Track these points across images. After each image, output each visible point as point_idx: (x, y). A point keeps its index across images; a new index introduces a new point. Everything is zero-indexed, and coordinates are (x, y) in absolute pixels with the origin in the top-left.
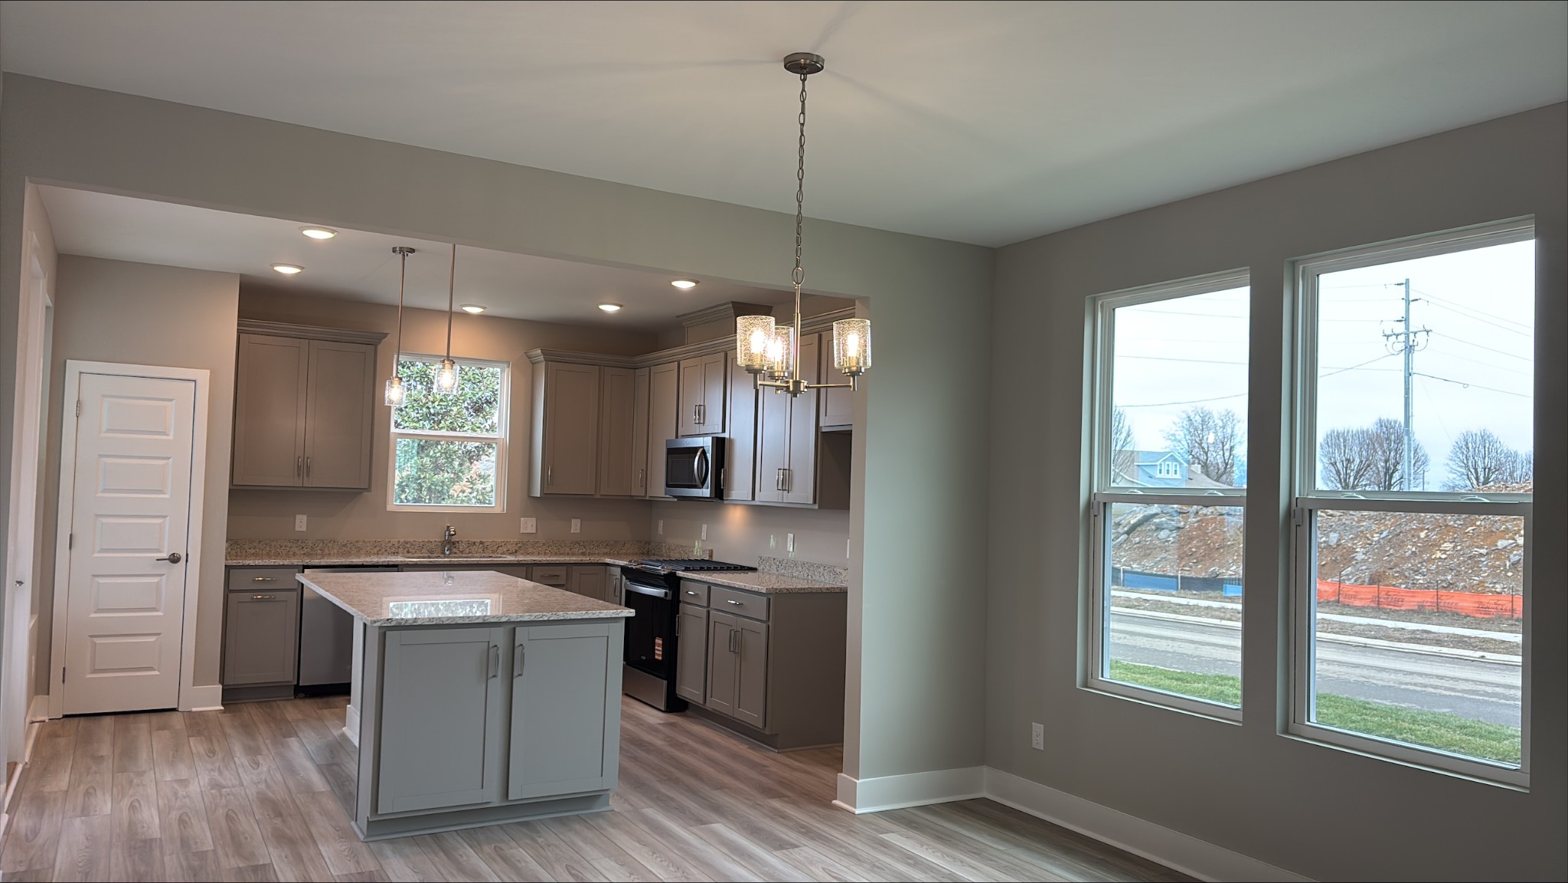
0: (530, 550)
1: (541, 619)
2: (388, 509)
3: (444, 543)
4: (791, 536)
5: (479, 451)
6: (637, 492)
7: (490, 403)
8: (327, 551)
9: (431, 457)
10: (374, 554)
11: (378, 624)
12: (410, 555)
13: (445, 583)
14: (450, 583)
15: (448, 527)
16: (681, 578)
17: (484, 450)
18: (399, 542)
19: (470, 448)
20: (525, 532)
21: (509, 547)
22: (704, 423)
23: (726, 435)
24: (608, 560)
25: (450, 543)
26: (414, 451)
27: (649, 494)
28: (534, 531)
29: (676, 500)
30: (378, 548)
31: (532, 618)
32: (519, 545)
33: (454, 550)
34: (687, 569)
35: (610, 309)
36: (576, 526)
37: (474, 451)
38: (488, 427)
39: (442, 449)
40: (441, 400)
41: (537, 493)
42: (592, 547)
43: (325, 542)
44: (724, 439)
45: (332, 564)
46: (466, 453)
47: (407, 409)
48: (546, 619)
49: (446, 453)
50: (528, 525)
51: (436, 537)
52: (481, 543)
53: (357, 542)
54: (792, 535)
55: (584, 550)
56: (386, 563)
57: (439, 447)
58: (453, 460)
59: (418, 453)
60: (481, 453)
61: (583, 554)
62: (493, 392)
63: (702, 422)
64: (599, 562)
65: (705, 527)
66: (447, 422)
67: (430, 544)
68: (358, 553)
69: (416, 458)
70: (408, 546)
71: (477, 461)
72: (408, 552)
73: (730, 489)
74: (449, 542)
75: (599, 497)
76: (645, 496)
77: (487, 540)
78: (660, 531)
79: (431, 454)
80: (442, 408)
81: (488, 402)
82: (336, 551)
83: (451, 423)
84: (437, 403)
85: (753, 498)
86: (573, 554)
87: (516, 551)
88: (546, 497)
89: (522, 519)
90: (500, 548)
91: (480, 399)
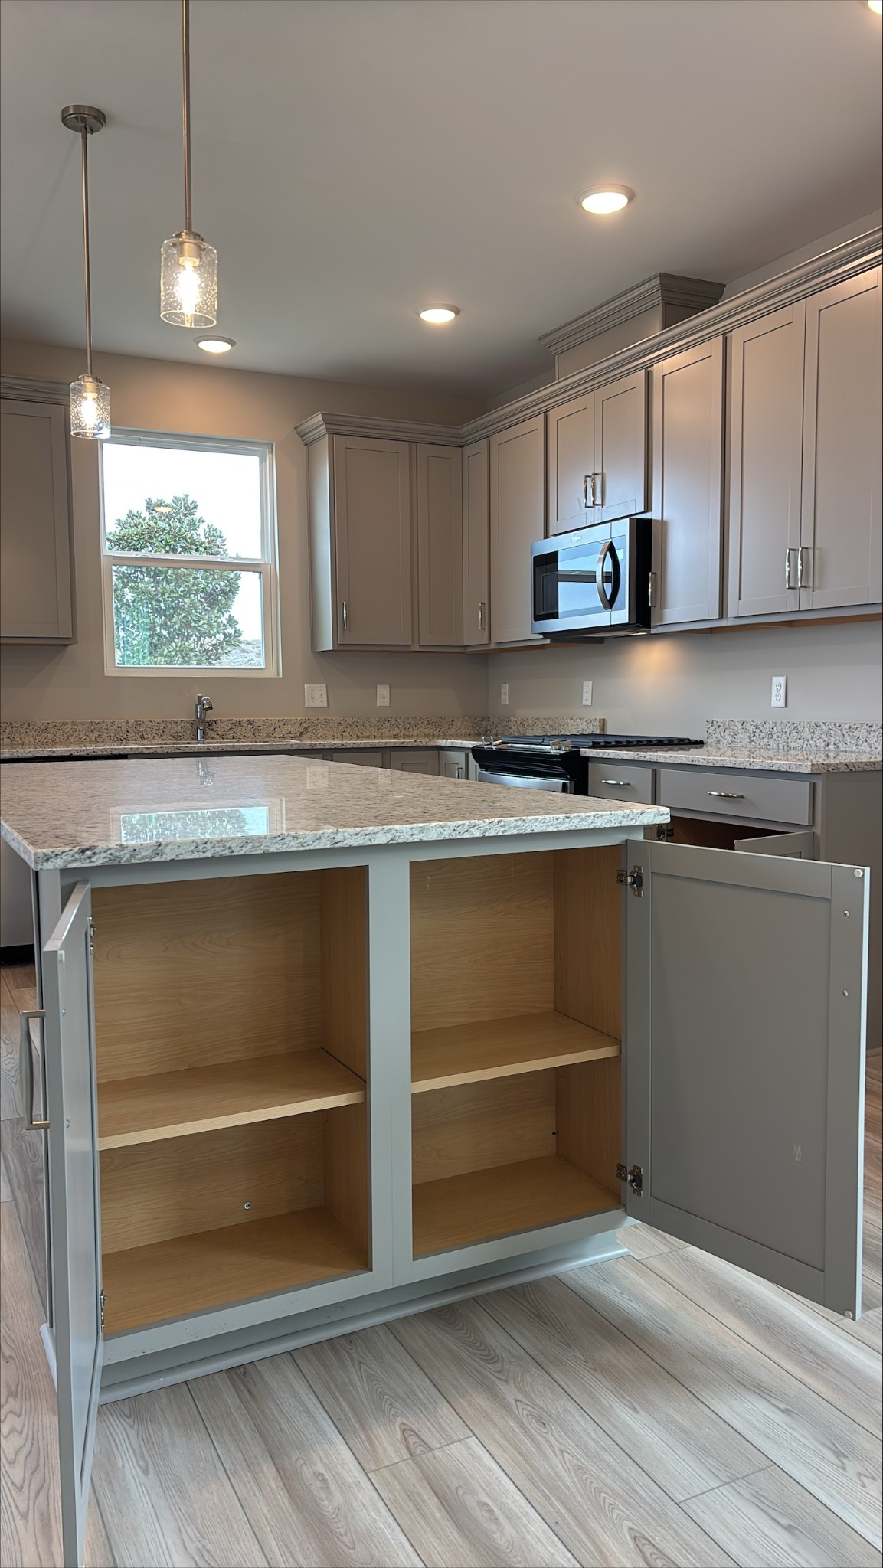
0: (321, 732)
1: (467, 835)
2: (107, 674)
3: (195, 725)
4: (779, 681)
5: (217, 650)
6: (474, 637)
7: (226, 594)
8: (17, 738)
9: (166, 656)
10: (91, 742)
11: (58, 863)
12: (145, 741)
13: (202, 783)
14: (209, 783)
15: (200, 698)
16: (587, 759)
17: (222, 648)
18: (127, 723)
19: (207, 647)
20: (312, 705)
21: (290, 727)
22: (602, 505)
23: (654, 515)
24: (442, 742)
25: (203, 723)
26: (146, 651)
27: (495, 640)
28: (325, 705)
29: (548, 641)
30: (96, 734)
31: (446, 834)
32: (304, 725)
33: (211, 734)
34: (595, 745)
35: (438, 317)
36: (383, 696)
37: (212, 650)
38: (225, 622)
39: (176, 646)
40: (172, 591)
41: (328, 644)
42: (408, 725)
43: (15, 725)
44: (650, 521)
45: (26, 755)
46: (203, 652)
47: (135, 604)
48: (477, 834)
49: (181, 651)
50: (316, 696)
51: (183, 713)
52: (250, 722)
53: (64, 724)
54: (782, 680)
55: (397, 731)
56: (108, 753)
57: (174, 644)
58: (190, 658)
59: (151, 653)
60: (219, 651)
61: (396, 736)
62: (228, 581)
63: (598, 501)
64: (429, 744)
65: (588, 686)
66: (180, 617)
67: (174, 725)
68: (66, 741)
69: (149, 658)
70: (142, 729)
71: (216, 660)
72: (142, 738)
73: (663, 607)
74: (203, 721)
75: (417, 649)
76: (489, 644)
77: (259, 719)
78: (505, 700)
79: (165, 653)
80: (172, 601)
81: (223, 592)
82: (31, 739)
83: (184, 617)
84: (167, 595)
85: (722, 614)
86: (382, 737)
87: (301, 734)
88: (341, 650)
89: (305, 686)
90: (278, 729)
91: (214, 590)
